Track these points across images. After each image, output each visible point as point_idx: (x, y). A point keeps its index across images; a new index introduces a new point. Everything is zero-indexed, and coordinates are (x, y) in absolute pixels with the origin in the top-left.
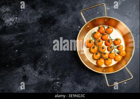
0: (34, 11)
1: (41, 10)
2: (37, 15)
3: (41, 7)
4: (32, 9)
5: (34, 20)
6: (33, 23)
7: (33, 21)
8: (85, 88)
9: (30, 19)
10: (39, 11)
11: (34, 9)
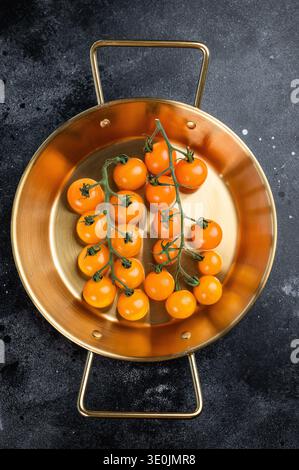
0: (39, 69)
1: (67, 60)
2: (52, 85)
3: (70, 46)
4: (30, 61)
5: (38, 109)
6: (35, 123)
7: (36, 115)
8: (286, 407)
9: (23, 106)
10: (61, 65)
11: (35, 60)
